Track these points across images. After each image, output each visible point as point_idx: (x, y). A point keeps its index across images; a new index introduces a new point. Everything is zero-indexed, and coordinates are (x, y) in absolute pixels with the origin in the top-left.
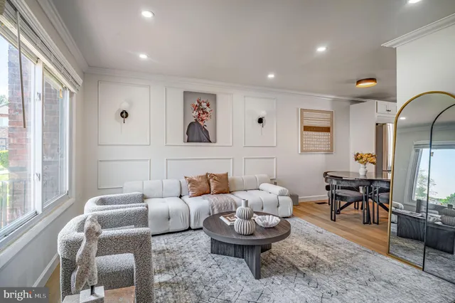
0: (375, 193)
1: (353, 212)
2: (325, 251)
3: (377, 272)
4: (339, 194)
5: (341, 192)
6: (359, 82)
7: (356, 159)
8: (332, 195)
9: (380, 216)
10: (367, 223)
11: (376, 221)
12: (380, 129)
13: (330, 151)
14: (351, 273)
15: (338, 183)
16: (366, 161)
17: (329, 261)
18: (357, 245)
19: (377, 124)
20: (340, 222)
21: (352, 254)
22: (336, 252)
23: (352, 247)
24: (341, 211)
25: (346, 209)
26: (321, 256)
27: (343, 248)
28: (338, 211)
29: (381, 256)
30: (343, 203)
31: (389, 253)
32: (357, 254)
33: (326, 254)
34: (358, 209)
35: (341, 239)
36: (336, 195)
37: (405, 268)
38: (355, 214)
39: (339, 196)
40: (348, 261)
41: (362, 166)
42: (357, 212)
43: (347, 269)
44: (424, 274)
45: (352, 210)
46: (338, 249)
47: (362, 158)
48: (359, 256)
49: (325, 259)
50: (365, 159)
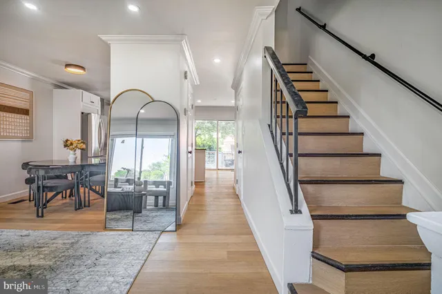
0: (86, 177)
1: (61, 202)
2: (39, 254)
3: (100, 249)
4: (48, 185)
5: (49, 183)
6: (68, 65)
7: (65, 146)
8: (39, 187)
9: (91, 198)
10: (79, 209)
11: (87, 204)
12: (85, 118)
13: (29, 138)
14: (77, 263)
15: (46, 173)
16: (76, 147)
17: (48, 263)
18: (75, 233)
19: (82, 113)
20: (48, 217)
21: (73, 243)
22: (55, 249)
23: (70, 236)
24: (48, 205)
25: (53, 201)
26: (35, 262)
27: (61, 242)
28: (45, 205)
29: (100, 233)
30: (50, 195)
31: (105, 228)
32: (78, 241)
33: (42, 256)
34: (66, 197)
35: (55, 233)
36: (43, 187)
37: (120, 235)
38: (64, 204)
39: (47, 187)
40: (71, 252)
41: (72, 152)
42: (64, 201)
43: (72, 261)
44: (134, 233)
45: (60, 200)
46: (55, 245)
47: (72, 144)
48: (80, 243)
49: (42, 262)
50: (75, 145)
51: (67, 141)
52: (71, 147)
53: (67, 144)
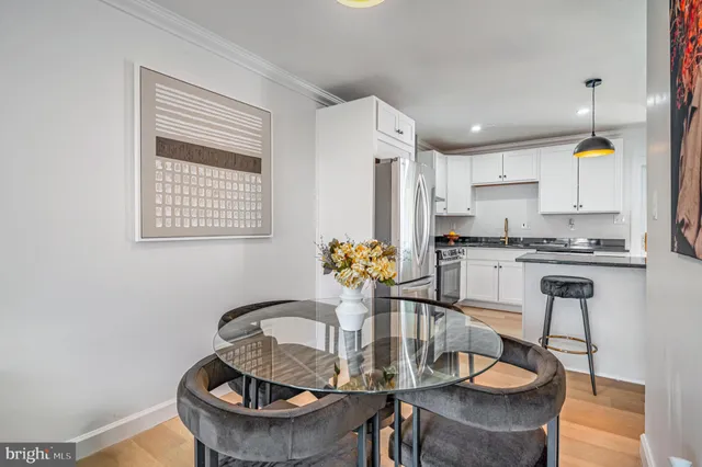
12: (384, 172)
13: (261, 232)
19: (378, 161)
41: (349, 292)
47: (348, 261)
50: (358, 266)
51: (334, 246)
52: (347, 272)
53: (335, 260)
